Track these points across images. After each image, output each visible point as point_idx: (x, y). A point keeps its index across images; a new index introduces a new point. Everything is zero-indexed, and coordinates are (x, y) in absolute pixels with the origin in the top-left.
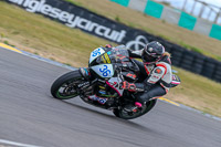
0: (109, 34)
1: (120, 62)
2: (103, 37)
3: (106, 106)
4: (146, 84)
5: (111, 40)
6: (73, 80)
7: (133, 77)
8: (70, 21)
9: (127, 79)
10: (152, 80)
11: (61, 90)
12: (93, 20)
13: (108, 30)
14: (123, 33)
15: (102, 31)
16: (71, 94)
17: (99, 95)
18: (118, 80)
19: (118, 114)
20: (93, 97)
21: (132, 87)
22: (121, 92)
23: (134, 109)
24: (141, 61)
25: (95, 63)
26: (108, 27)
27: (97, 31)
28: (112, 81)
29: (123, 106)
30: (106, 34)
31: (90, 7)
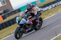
8: (49, 8)
18: (28, 21)
21: (33, 19)
22: (32, 23)
25: (19, 22)
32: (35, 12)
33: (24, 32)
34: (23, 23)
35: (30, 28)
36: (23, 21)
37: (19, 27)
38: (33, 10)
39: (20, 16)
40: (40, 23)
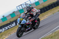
32: (34, 13)
33: (24, 31)
34: (24, 23)
35: (30, 28)
36: (24, 22)
37: (20, 26)
38: (32, 11)
39: (21, 18)
40: (38, 23)
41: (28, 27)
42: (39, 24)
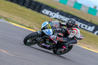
0: (87, 28)
1: (55, 28)
2: (84, 29)
3: (49, 49)
4: (68, 38)
5: (88, 31)
6: (34, 36)
7: (62, 35)
9: (59, 36)
10: (71, 36)
11: (28, 41)
12: (80, 22)
13: (87, 26)
14: (93, 27)
15: (84, 26)
16: (33, 43)
17: (46, 43)
18: (55, 36)
19: (55, 52)
20: (43, 44)
21: (61, 39)
22: (56, 42)
23: (62, 50)
24: (65, 28)
25: (44, 28)
26: (87, 25)
27: (82, 27)
28: (52, 37)
29: (57, 49)
30: (86, 28)
31: (79, 16)
35: (49, 46)
37: (39, 32)
39: (51, 24)
41: (48, 42)
42: (66, 52)
